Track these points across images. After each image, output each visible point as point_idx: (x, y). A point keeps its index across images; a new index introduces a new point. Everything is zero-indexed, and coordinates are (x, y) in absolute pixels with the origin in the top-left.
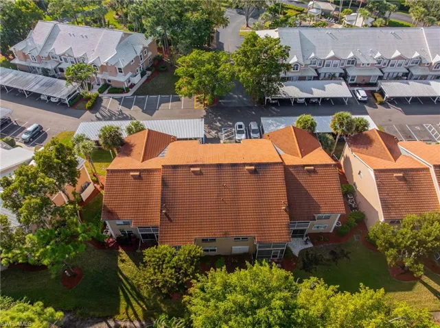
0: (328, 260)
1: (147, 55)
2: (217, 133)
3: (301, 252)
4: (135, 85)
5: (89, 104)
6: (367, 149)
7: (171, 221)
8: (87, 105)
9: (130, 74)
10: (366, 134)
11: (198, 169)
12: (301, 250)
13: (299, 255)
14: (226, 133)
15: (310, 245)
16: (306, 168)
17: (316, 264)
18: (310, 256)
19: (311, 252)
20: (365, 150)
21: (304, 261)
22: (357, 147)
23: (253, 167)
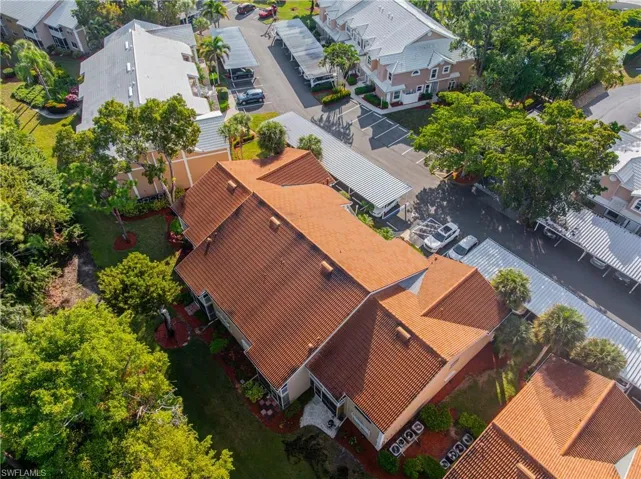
0: (326, 472)
1: (448, 75)
2: (415, 218)
3: (309, 428)
4: (402, 104)
5: (327, 98)
6: (555, 396)
7: (206, 254)
8: (325, 99)
9: (403, 87)
10: (588, 377)
11: (278, 222)
12: (314, 426)
13: (304, 427)
14: (427, 226)
15: (332, 433)
16: (400, 329)
17: (306, 457)
18: (314, 442)
19: (321, 441)
20: (550, 394)
21: (299, 438)
22: (545, 380)
23: (330, 268)
